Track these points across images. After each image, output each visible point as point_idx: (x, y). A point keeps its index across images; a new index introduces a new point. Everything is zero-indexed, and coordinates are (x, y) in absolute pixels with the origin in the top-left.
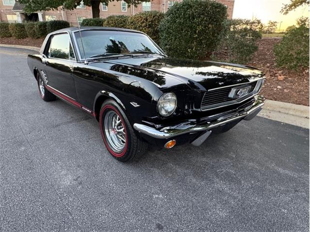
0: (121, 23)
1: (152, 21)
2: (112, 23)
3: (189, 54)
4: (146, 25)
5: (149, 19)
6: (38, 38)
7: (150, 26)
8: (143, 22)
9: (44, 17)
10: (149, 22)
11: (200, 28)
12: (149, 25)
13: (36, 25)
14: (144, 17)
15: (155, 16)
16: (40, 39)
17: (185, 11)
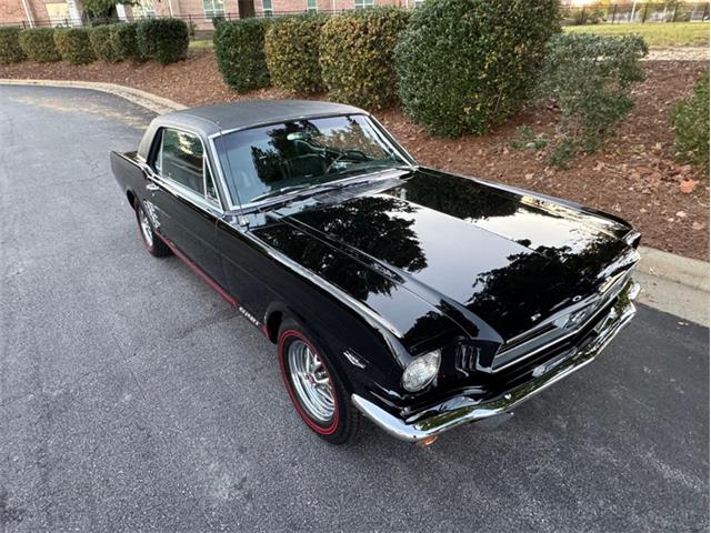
0: (306, 34)
1: (378, 34)
2: (286, 34)
3: (467, 118)
4: (365, 43)
5: (372, 29)
6: (120, 61)
7: (374, 45)
8: (358, 36)
9: (128, 12)
10: (373, 35)
11: (492, 58)
12: (372, 42)
13: (114, 32)
14: (359, 22)
15: (385, 20)
16: (123, 65)
17: (457, 19)
